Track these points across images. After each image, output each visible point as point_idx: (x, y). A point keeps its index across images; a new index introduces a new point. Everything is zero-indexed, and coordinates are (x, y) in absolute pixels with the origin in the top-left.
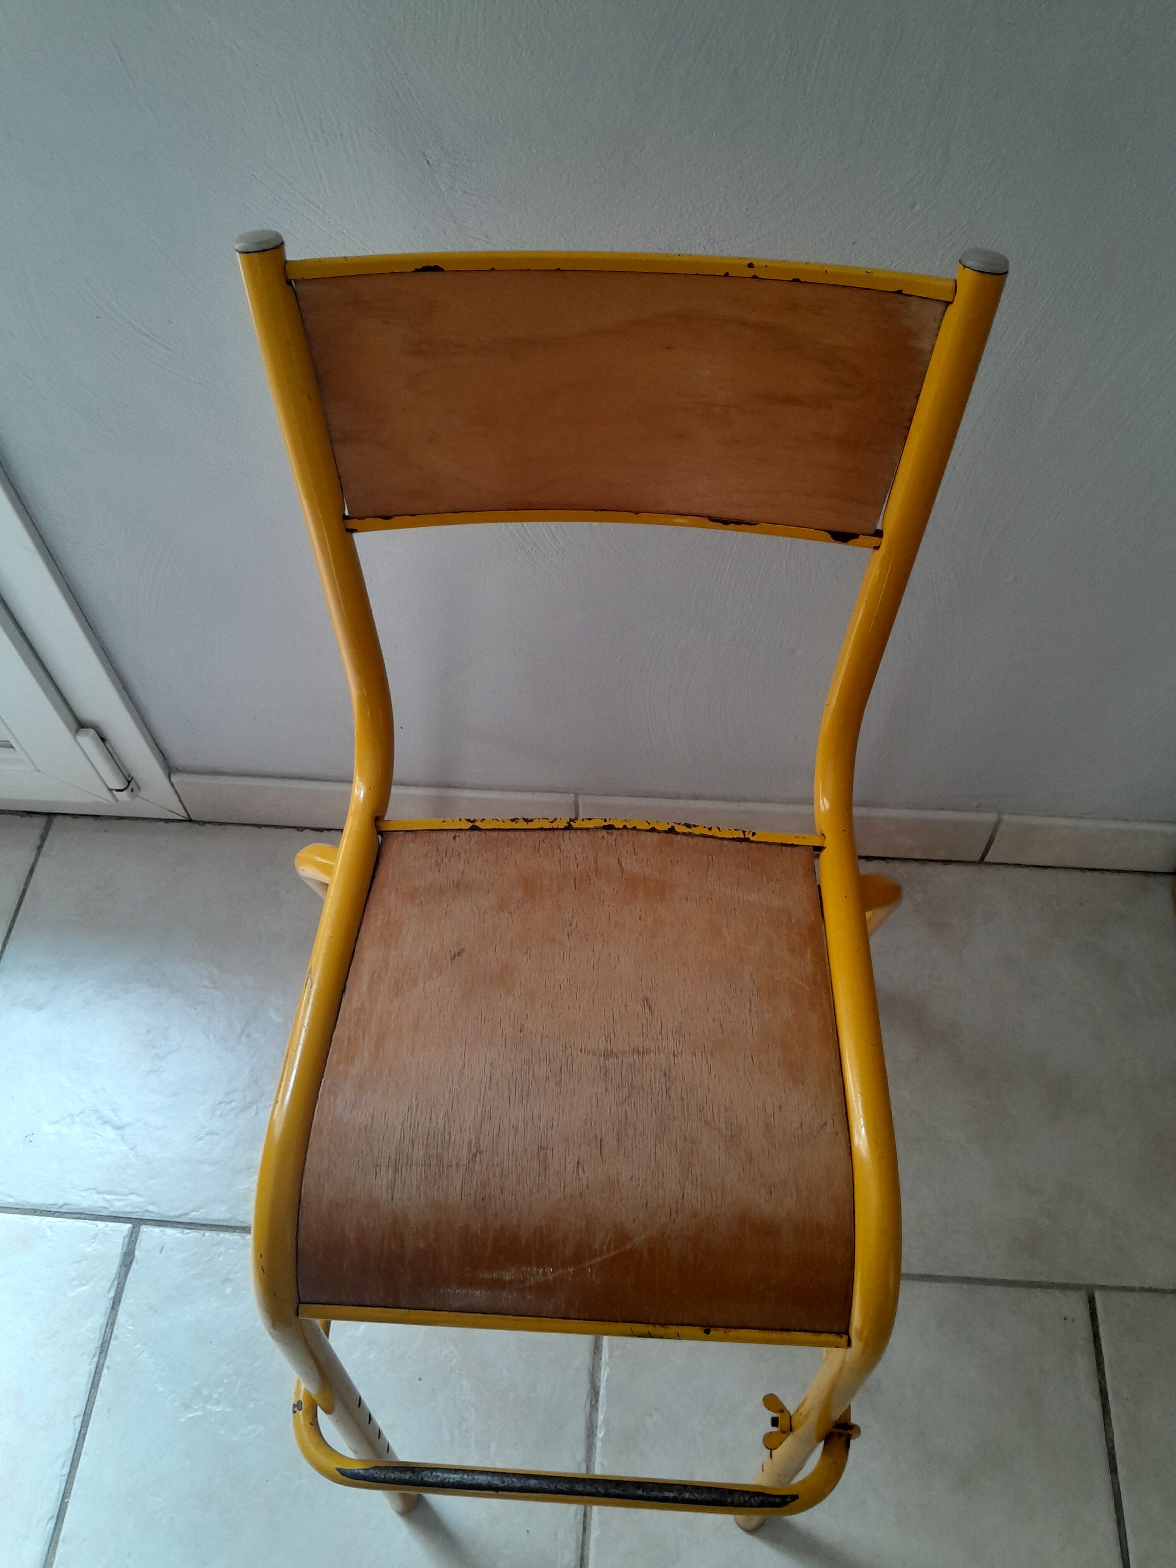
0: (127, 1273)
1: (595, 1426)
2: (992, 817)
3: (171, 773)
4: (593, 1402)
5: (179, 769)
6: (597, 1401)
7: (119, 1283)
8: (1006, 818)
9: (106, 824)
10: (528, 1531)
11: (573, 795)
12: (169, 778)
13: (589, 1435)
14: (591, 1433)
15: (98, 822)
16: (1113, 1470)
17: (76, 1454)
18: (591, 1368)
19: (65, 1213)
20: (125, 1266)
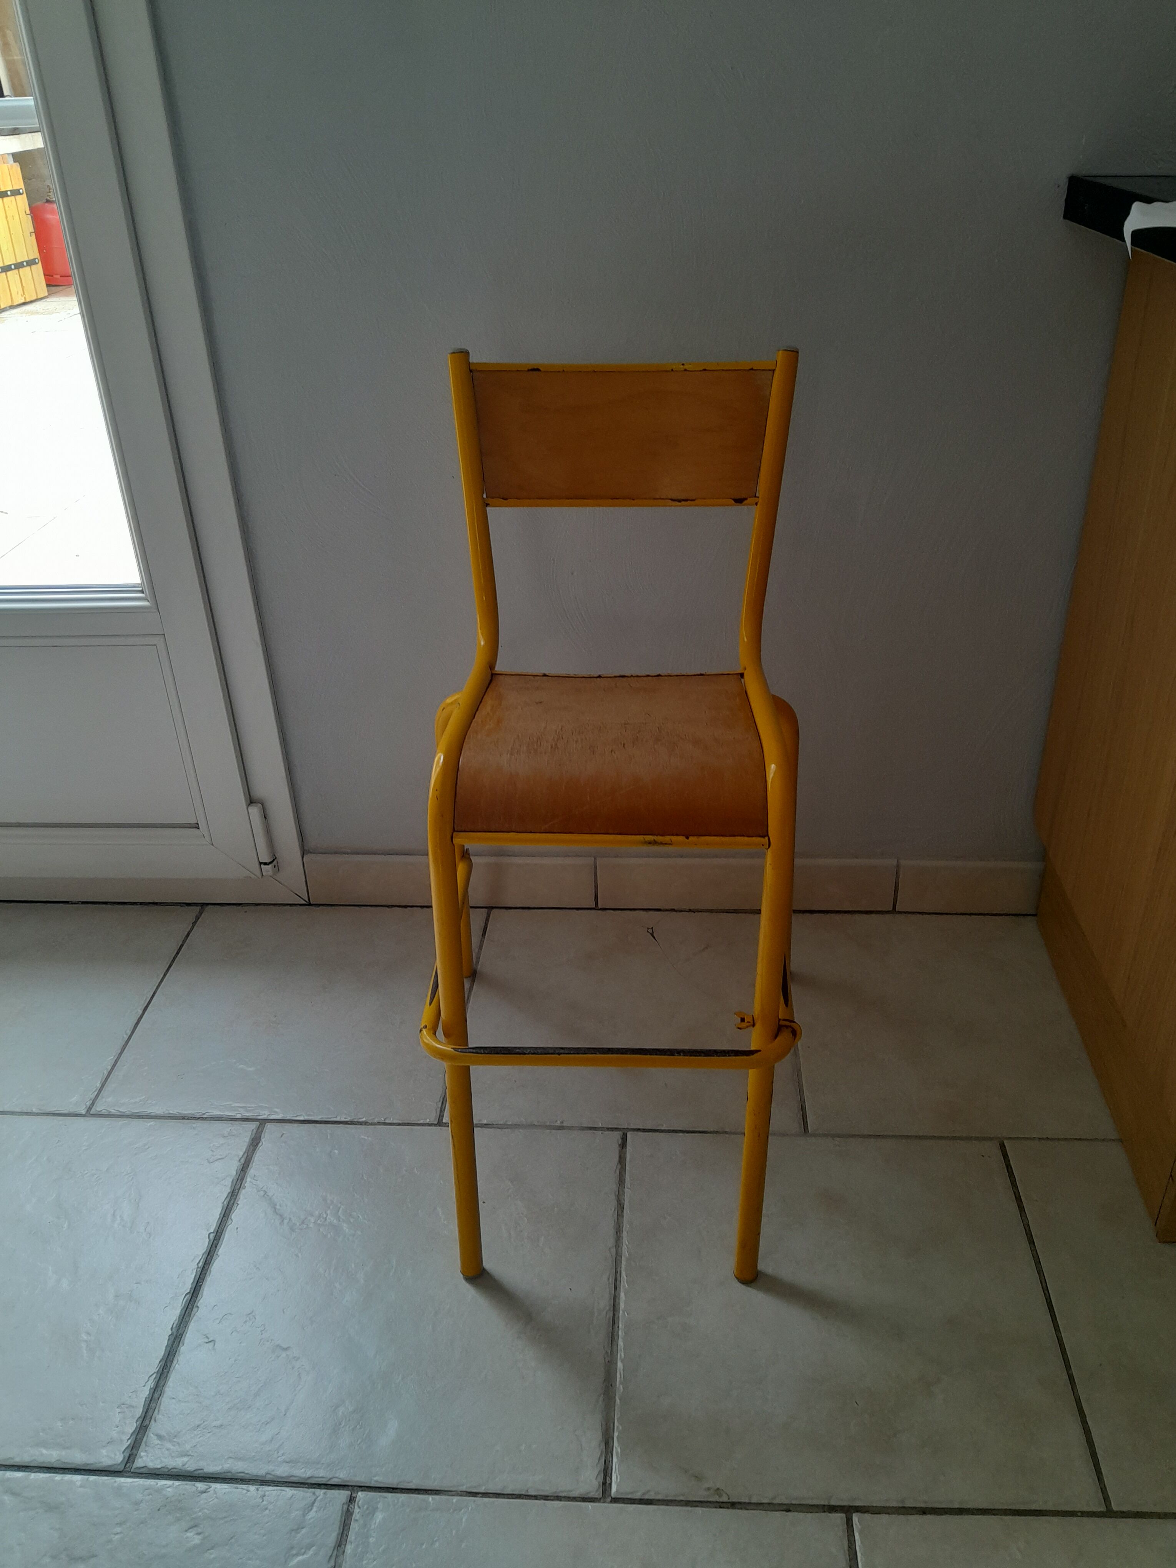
0: (254, 1150)
1: (621, 1226)
2: (894, 862)
3: (305, 854)
4: (620, 1212)
5: (311, 851)
6: (622, 1211)
7: (247, 1156)
8: (903, 862)
9: (246, 908)
10: (570, 1289)
11: (593, 858)
12: (303, 857)
13: (617, 1232)
14: (618, 1230)
15: (240, 907)
16: (1031, 1242)
17: (209, 1257)
18: (617, 1193)
19: (206, 1118)
20: (253, 1146)
